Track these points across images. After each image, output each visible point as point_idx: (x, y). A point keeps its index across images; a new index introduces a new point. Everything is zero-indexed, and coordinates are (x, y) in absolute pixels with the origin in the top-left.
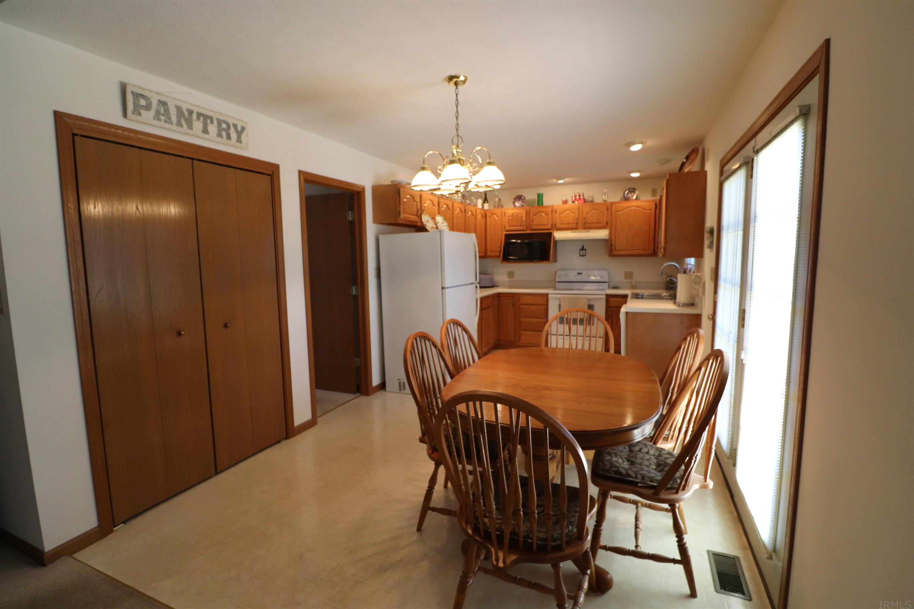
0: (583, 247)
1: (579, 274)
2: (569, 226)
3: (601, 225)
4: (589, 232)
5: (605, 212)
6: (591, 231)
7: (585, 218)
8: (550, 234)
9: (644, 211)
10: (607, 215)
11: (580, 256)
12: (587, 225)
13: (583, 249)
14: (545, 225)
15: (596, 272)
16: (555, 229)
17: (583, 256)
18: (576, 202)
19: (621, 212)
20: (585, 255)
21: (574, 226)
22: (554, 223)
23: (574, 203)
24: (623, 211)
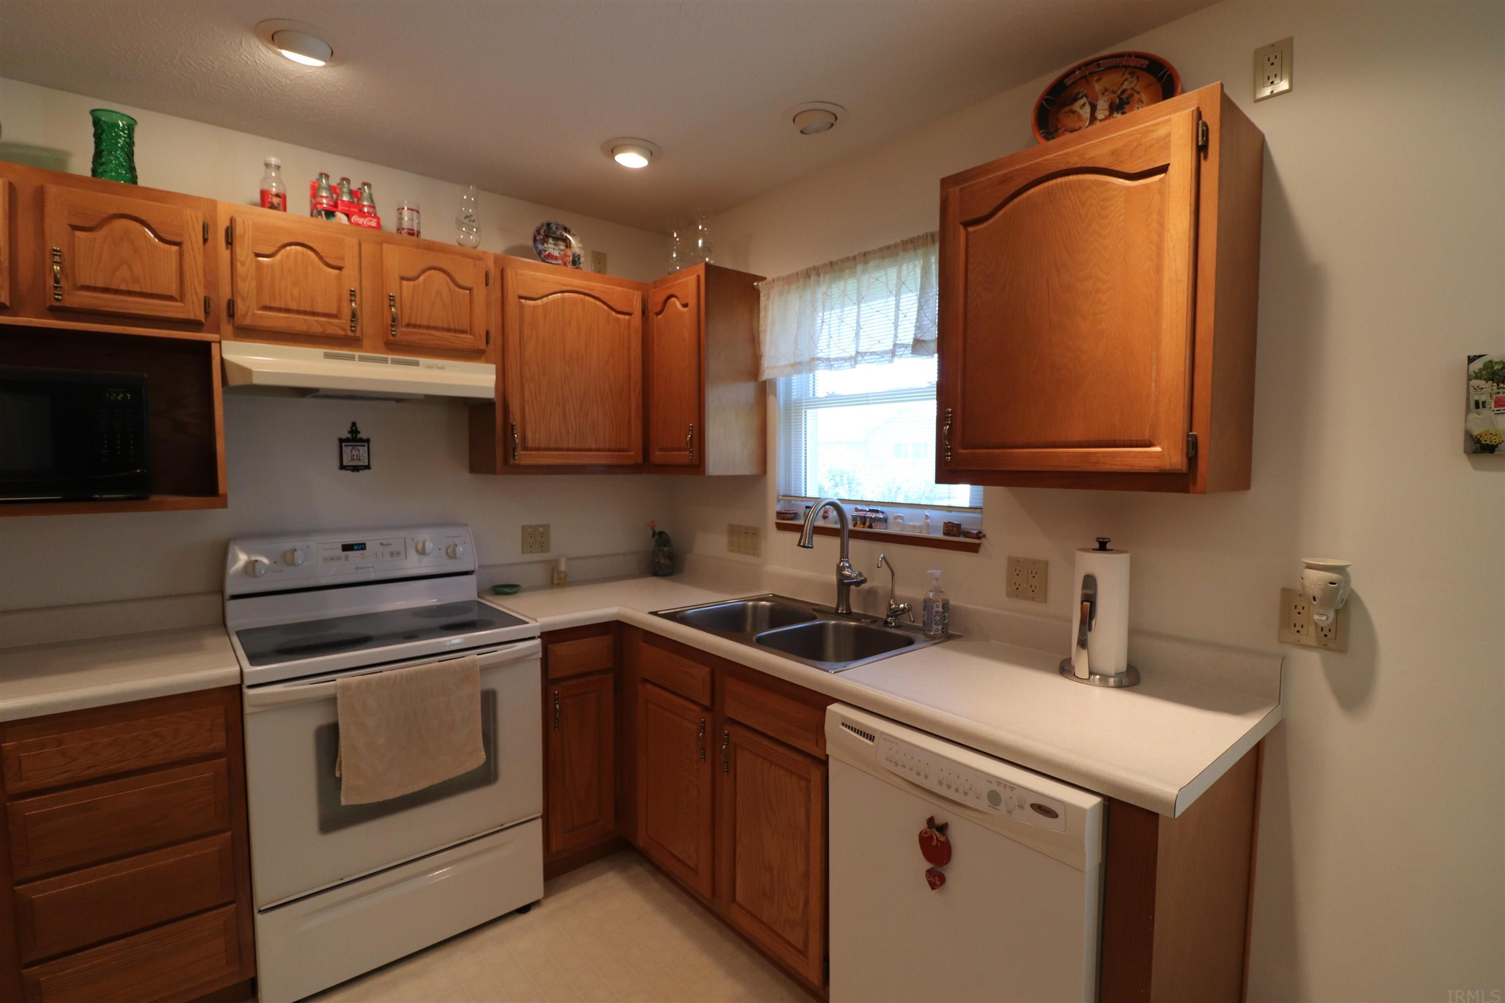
0: (354, 430)
1: (347, 548)
2: (315, 324)
3: (467, 340)
4: (416, 364)
5: (480, 292)
6: (423, 360)
7: (392, 298)
8: (204, 350)
9: (613, 313)
10: (488, 305)
11: (342, 467)
12: (402, 333)
13: (354, 437)
14: (171, 298)
15: (427, 537)
16: (227, 328)
17: (355, 469)
18: (341, 218)
19: (539, 302)
20: (368, 467)
21: (335, 327)
22: (225, 293)
23: (333, 220)
24: (545, 299)
